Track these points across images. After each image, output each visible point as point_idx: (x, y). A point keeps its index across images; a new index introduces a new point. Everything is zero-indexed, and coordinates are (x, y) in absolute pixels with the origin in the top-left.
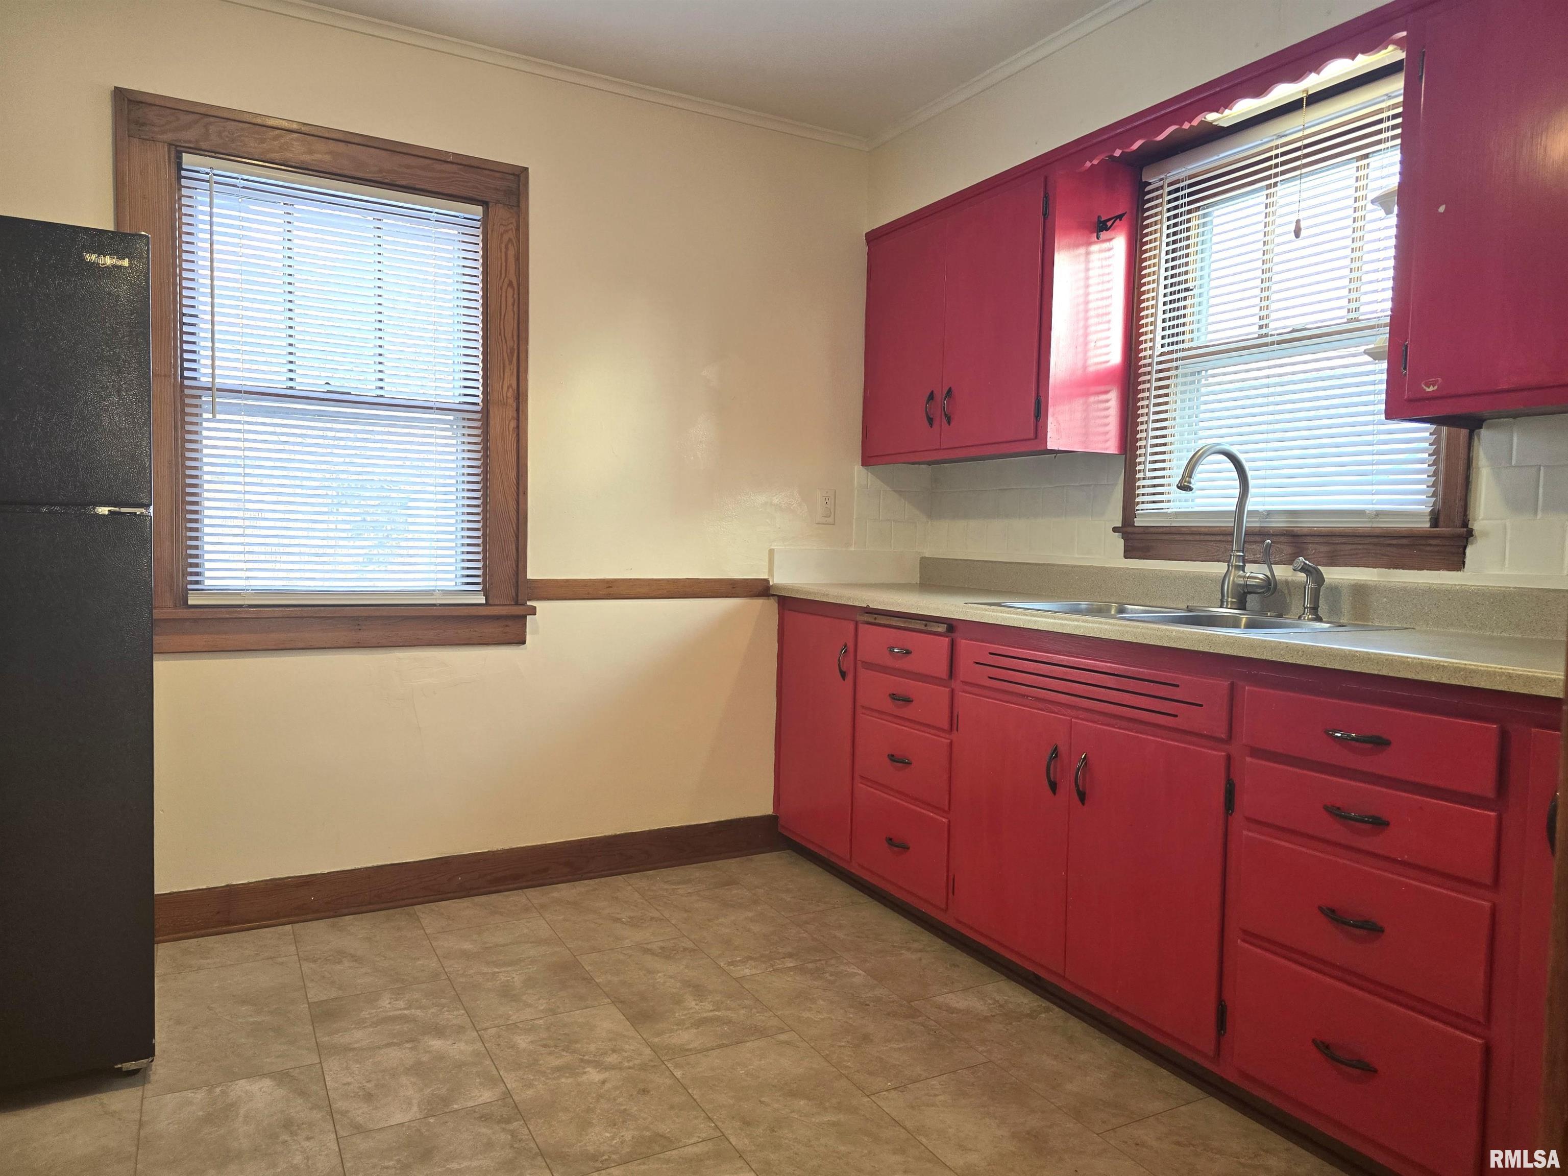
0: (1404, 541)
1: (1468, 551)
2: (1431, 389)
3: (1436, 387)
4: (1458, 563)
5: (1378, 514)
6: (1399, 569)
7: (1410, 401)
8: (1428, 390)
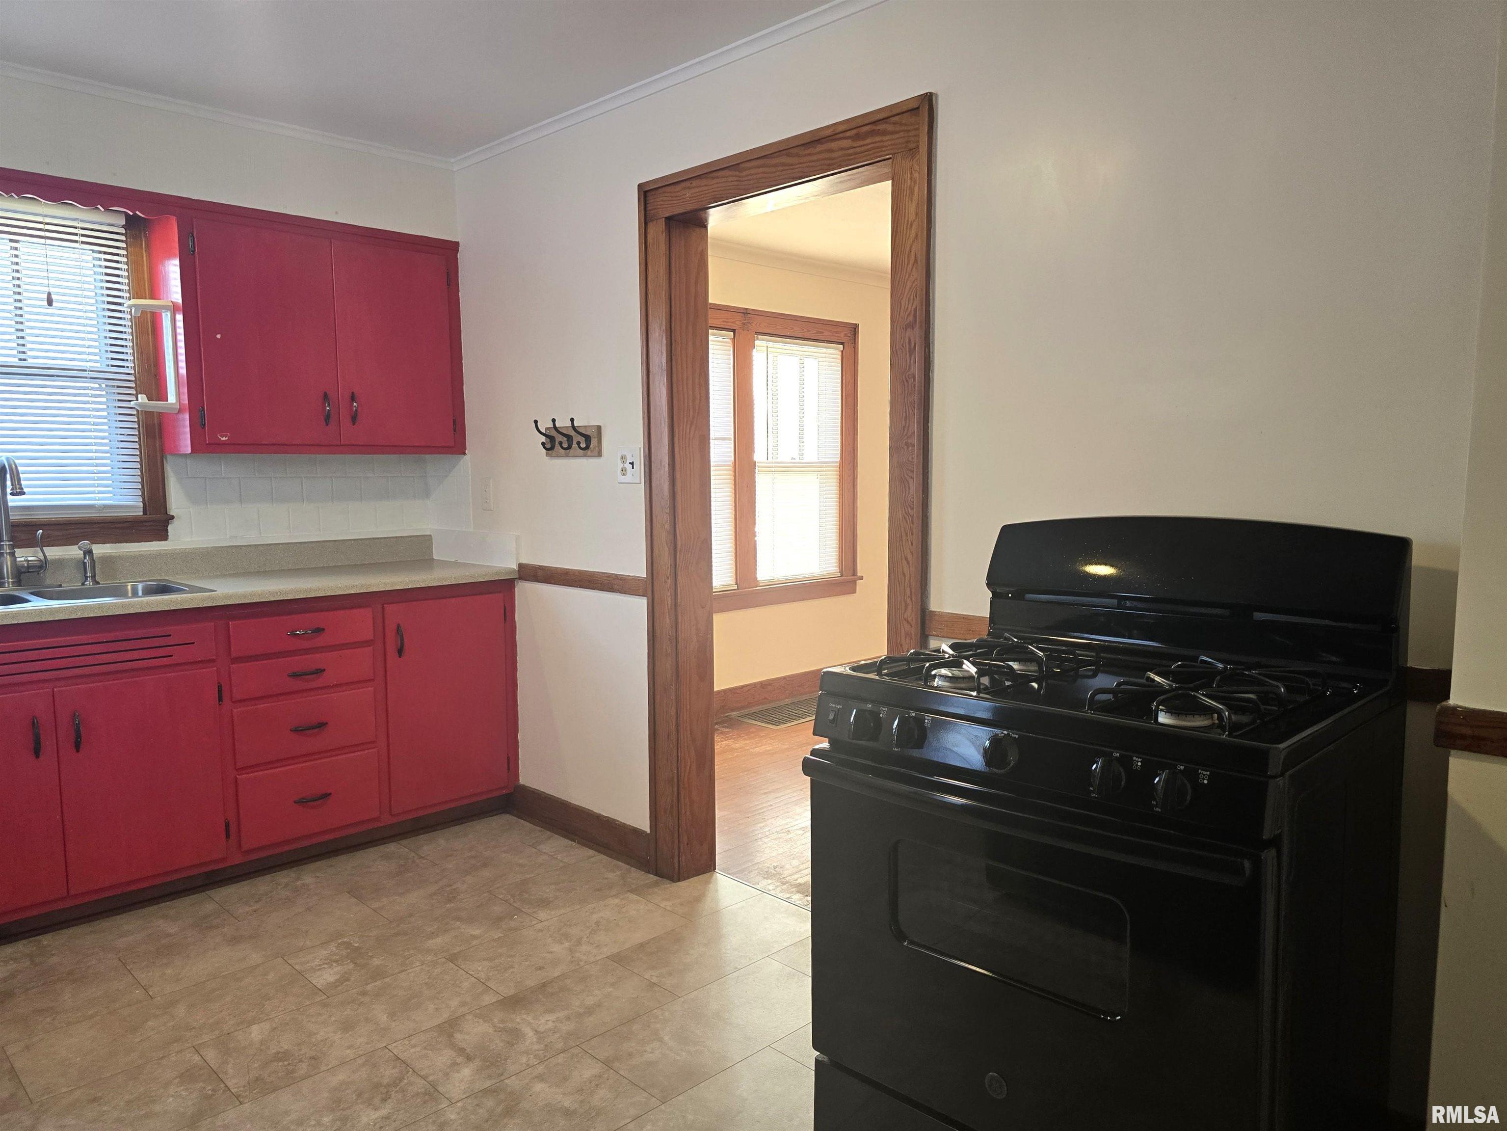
0: (125, 525)
1: (170, 528)
2: (224, 439)
3: (227, 438)
4: (163, 535)
5: (106, 507)
6: (123, 543)
7: (209, 444)
8: (222, 439)
